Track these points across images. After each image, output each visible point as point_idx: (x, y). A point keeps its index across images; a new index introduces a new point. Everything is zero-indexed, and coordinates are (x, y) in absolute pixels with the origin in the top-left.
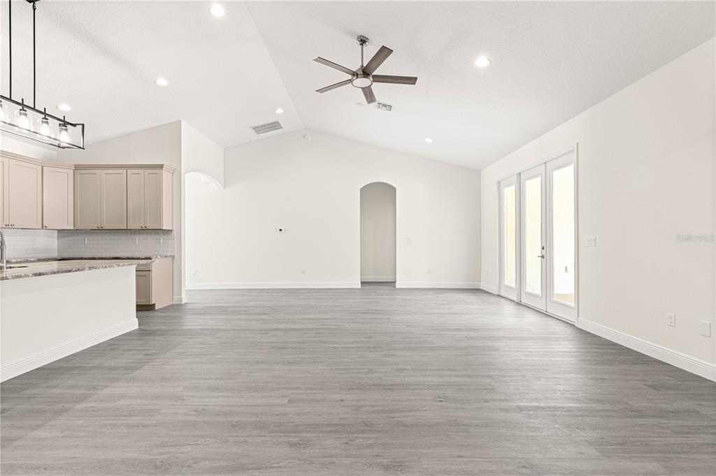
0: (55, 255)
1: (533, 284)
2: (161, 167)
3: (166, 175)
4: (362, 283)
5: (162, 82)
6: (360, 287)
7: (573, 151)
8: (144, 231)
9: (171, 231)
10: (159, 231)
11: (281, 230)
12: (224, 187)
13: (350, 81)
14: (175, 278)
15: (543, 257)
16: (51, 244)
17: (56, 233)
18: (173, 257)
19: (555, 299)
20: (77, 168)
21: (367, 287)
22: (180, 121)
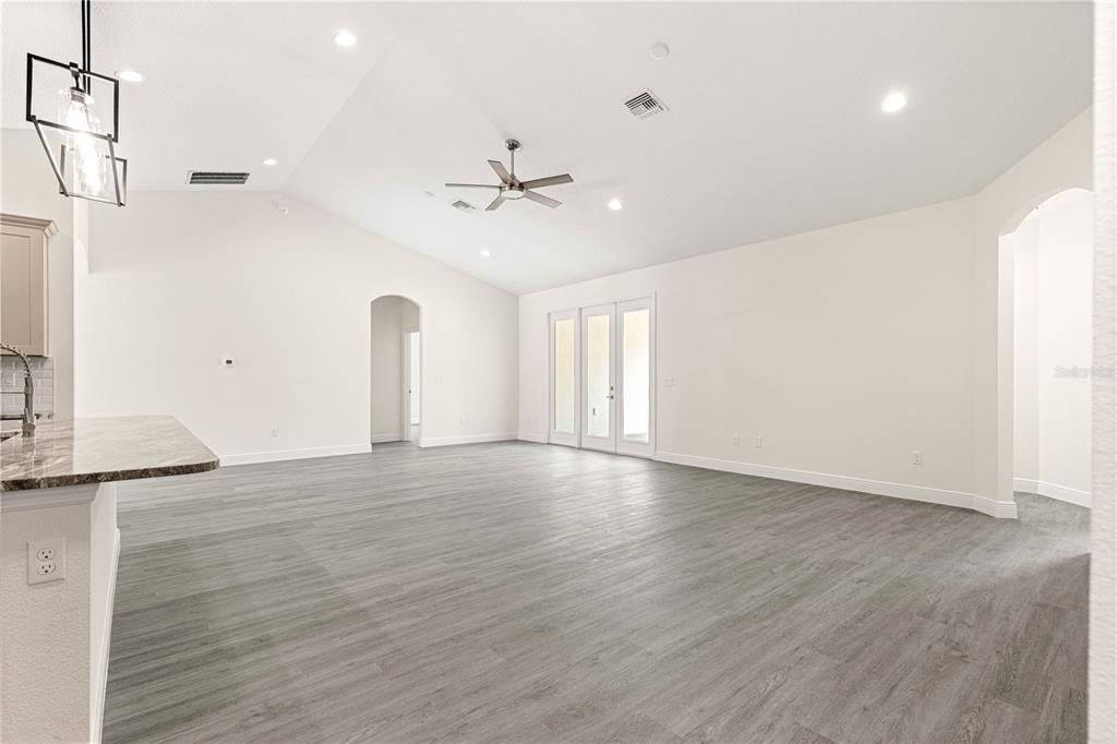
1: (599, 426)
2: (42, 224)
4: (373, 444)
6: (370, 450)
7: (650, 297)
11: (229, 362)
15: (612, 397)
19: (625, 438)
21: (383, 450)
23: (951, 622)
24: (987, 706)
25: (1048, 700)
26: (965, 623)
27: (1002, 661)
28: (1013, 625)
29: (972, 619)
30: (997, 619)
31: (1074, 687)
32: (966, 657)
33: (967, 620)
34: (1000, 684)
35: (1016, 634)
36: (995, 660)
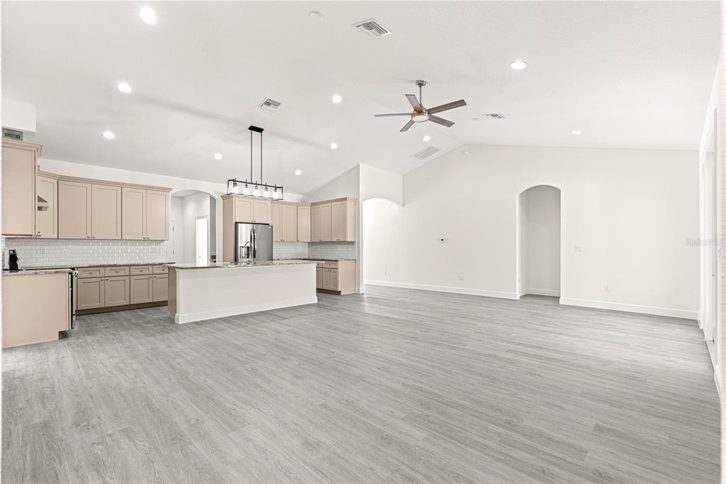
0: (307, 257)
2: (345, 199)
3: (349, 205)
5: (334, 146)
8: (339, 243)
9: (354, 242)
10: (345, 243)
11: (442, 240)
12: (403, 206)
13: (412, 123)
14: (356, 276)
16: (304, 251)
17: (307, 244)
18: (355, 260)
20: (312, 205)
22: (359, 165)
23: (108, 439)
24: (48, 415)
25: (20, 435)
26: (100, 444)
27: (56, 437)
28: (67, 467)
29: (98, 449)
30: (83, 464)
31: (7, 451)
32: (77, 426)
33: (100, 447)
34: (49, 426)
35: (60, 463)
36: (60, 434)
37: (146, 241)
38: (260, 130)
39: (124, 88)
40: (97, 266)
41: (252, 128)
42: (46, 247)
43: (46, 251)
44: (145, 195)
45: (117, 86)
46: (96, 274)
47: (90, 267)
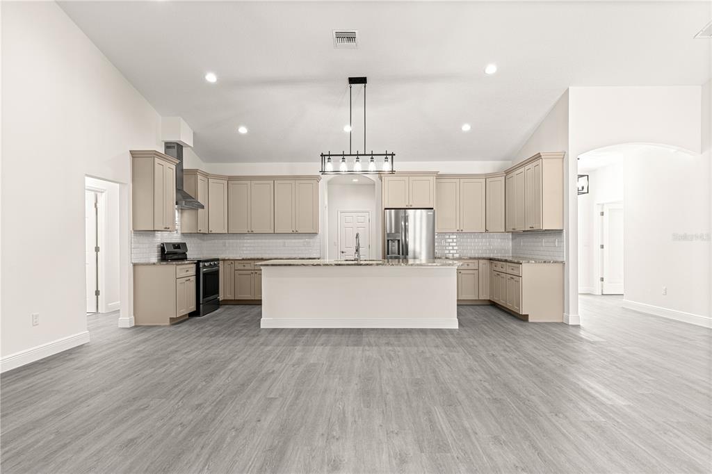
2: (539, 156)
3: (549, 166)
9: (562, 231)
16: (505, 245)
17: (510, 235)
18: (564, 263)
22: (568, 91)
37: (295, 234)
38: (363, 80)
39: (211, 78)
40: (249, 260)
41: (353, 81)
42: (227, 241)
43: (227, 245)
44: (293, 185)
45: (204, 77)
46: (247, 267)
47: (243, 259)
